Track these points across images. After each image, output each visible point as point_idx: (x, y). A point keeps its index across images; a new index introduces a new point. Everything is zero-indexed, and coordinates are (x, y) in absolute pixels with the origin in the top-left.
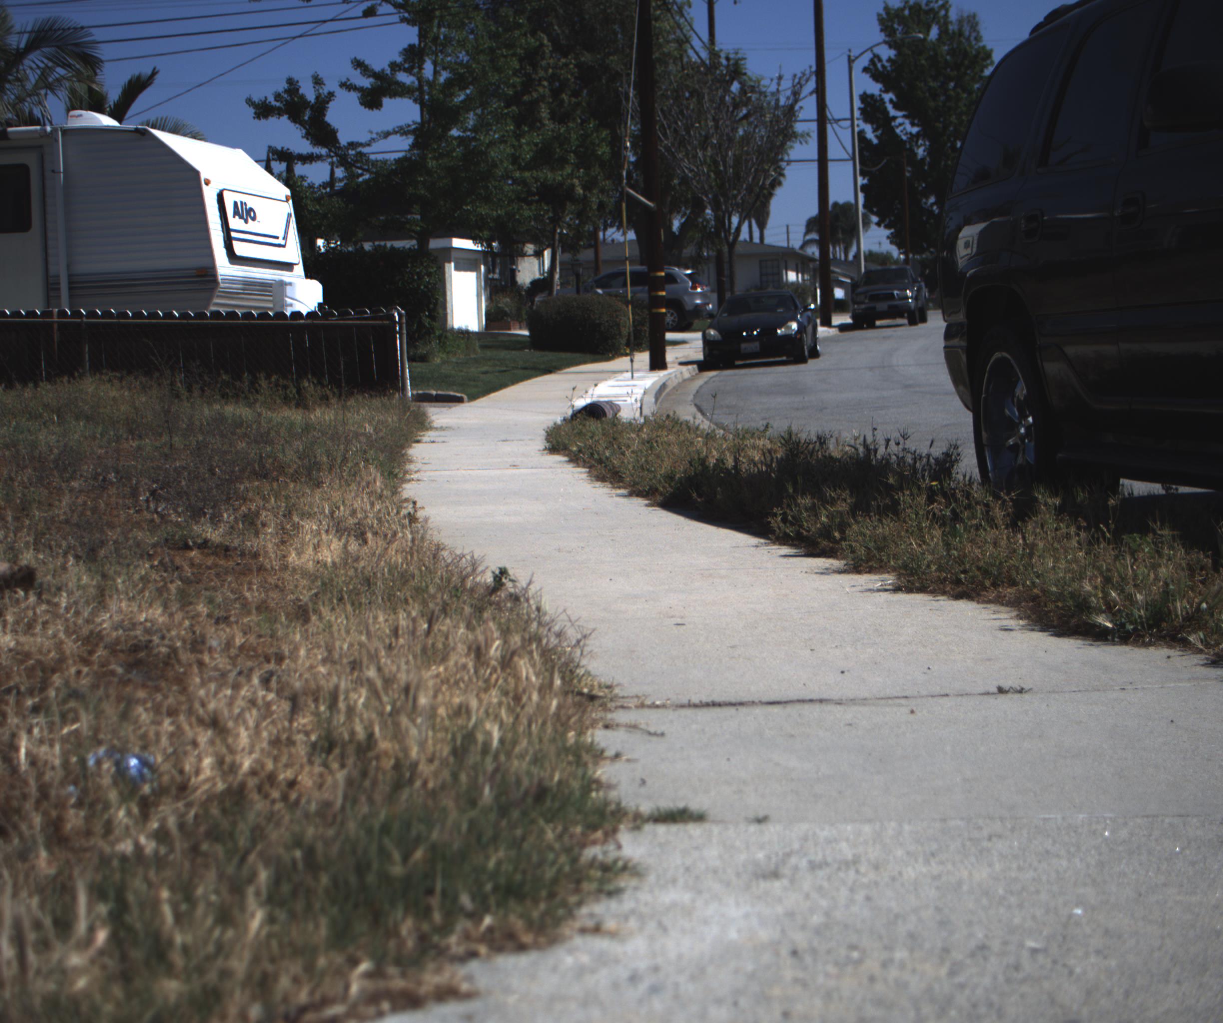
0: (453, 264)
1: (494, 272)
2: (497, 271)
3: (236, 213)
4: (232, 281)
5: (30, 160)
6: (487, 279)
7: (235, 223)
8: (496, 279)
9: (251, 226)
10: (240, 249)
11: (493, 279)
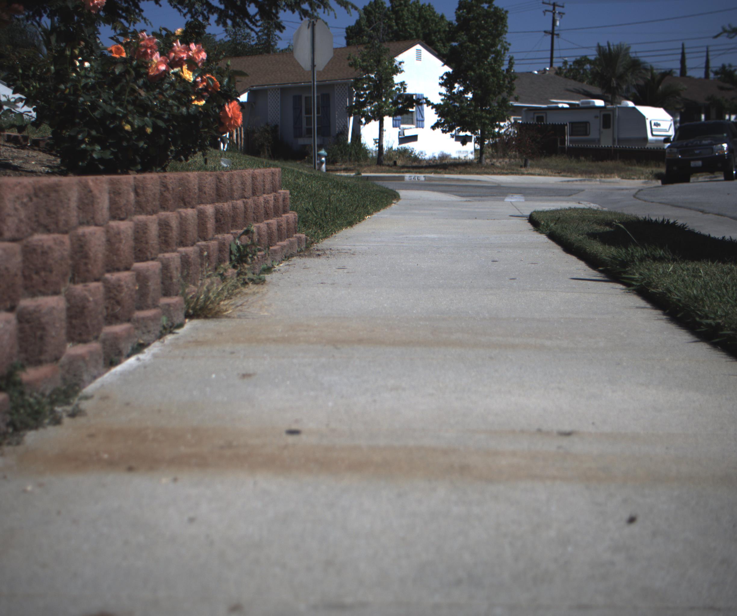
3: (655, 125)
4: (652, 140)
5: (611, 113)
7: (654, 127)
9: (659, 128)
10: (654, 133)
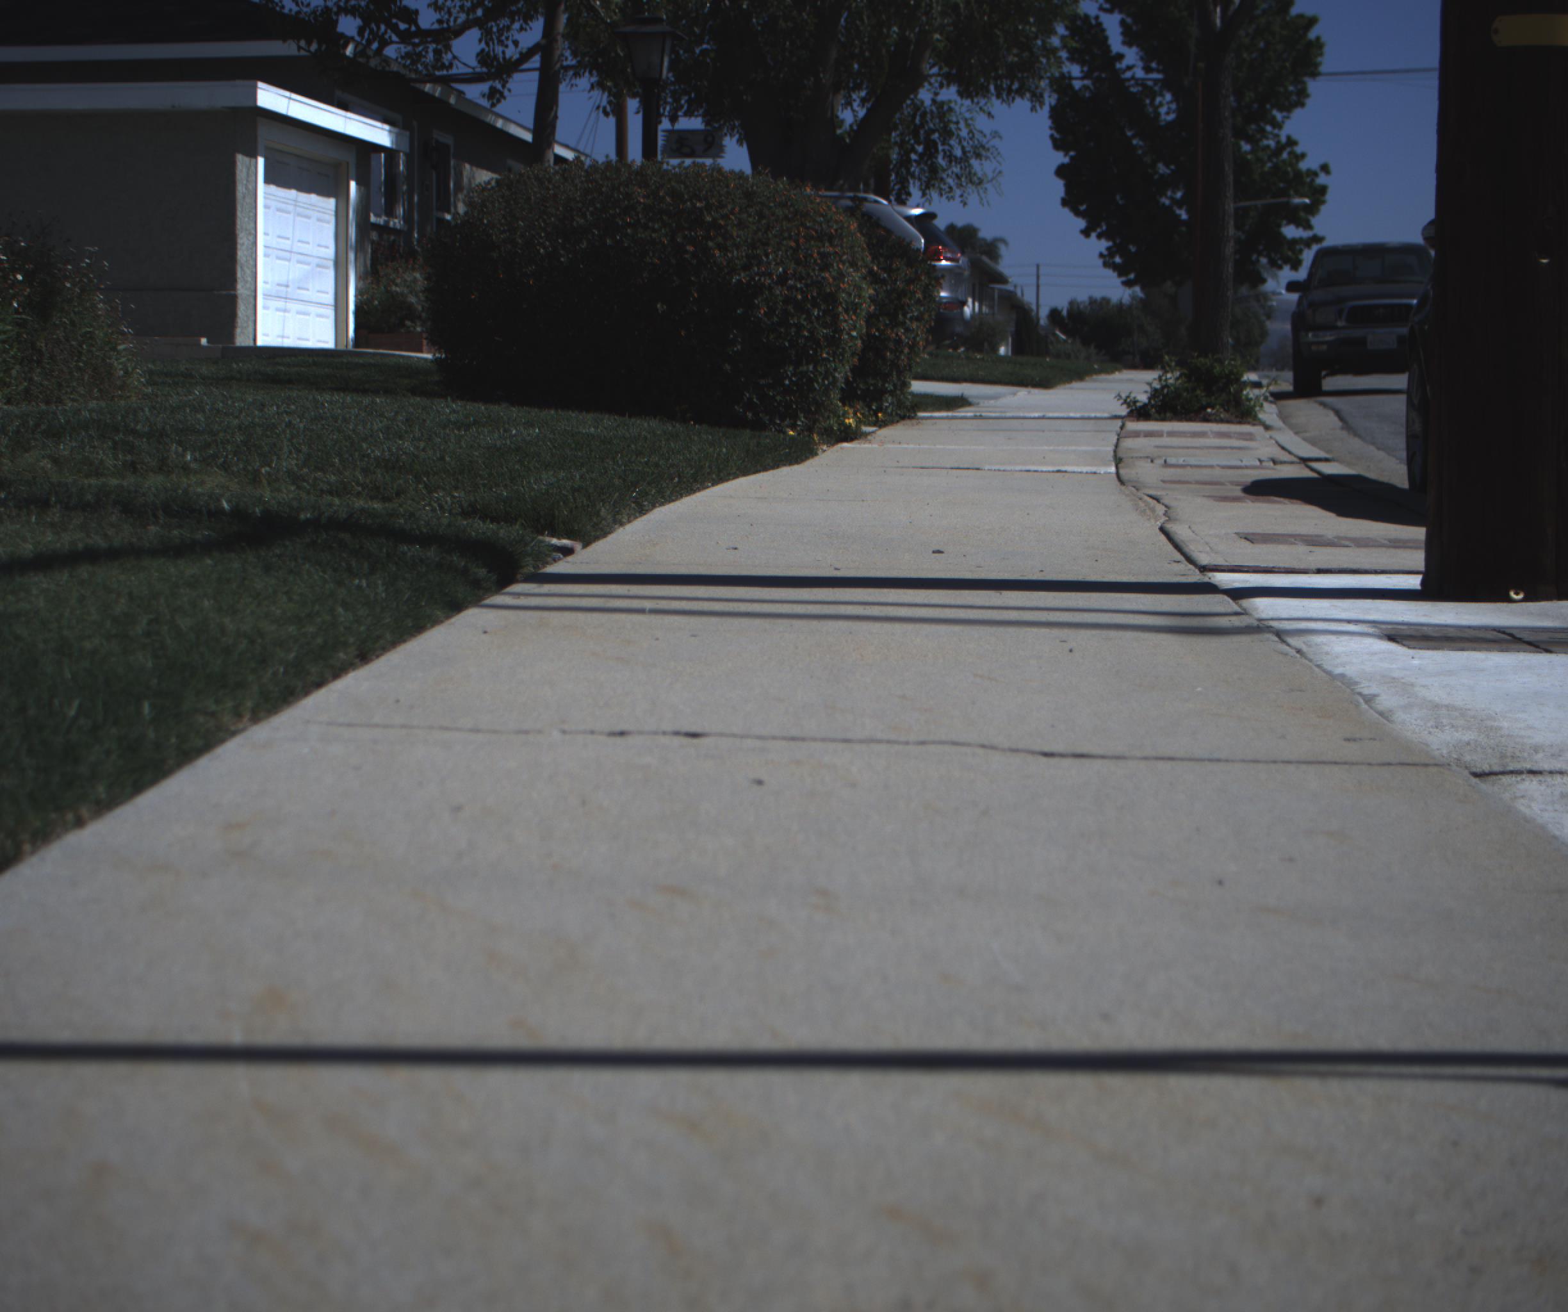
0: (261, 161)
1: (390, 212)
2: (400, 211)
6: (364, 226)
8: (394, 231)
11: (383, 229)
